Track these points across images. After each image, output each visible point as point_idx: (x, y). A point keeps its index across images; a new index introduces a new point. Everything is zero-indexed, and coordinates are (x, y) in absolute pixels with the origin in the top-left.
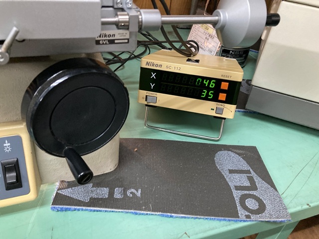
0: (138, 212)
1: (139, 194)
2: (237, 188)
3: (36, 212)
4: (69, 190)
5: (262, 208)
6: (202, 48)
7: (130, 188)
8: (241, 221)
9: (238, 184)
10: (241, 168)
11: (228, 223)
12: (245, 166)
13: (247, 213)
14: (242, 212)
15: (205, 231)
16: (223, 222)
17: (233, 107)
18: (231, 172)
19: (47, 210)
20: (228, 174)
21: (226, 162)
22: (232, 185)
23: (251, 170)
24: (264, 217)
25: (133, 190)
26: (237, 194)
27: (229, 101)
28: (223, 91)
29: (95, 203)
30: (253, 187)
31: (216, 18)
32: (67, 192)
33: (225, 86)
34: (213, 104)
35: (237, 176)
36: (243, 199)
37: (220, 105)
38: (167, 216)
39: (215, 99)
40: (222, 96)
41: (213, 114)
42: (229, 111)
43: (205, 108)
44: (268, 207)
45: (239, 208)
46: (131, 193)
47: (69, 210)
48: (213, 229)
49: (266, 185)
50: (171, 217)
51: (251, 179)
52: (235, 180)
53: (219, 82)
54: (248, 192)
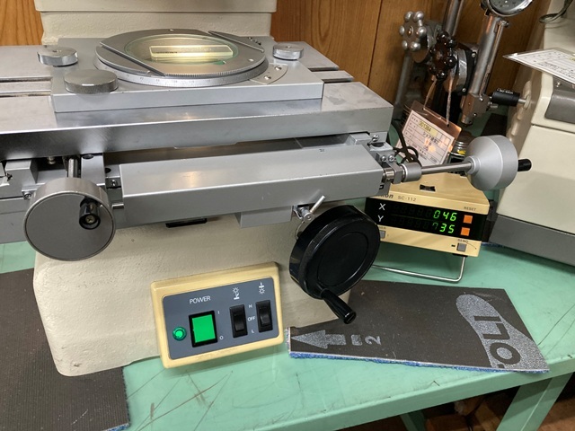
0: (382, 359)
1: (378, 341)
2: (486, 336)
3: (273, 360)
4: (303, 336)
5: (516, 358)
6: (422, 155)
7: (367, 336)
8: (493, 371)
9: (486, 333)
10: (488, 315)
11: (479, 373)
12: (494, 313)
13: (500, 363)
14: (494, 361)
15: (456, 380)
17: (478, 243)
18: (477, 318)
19: (286, 357)
20: (474, 320)
21: (470, 308)
22: (479, 333)
23: (501, 317)
24: (519, 367)
25: (371, 338)
26: (486, 343)
27: (472, 237)
28: (467, 225)
29: (332, 349)
30: (505, 335)
32: (301, 338)
33: (468, 219)
34: (455, 240)
35: (484, 323)
36: (494, 348)
37: (462, 241)
38: (413, 365)
39: (457, 234)
40: (465, 231)
41: (454, 251)
42: (473, 248)
43: (445, 244)
44: (523, 356)
45: (490, 357)
46: (370, 340)
47: (307, 357)
48: (463, 378)
49: (519, 334)
50: (417, 365)
51: (501, 327)
52: (482, 328)
53: (461, 215)
54: (499, 341)
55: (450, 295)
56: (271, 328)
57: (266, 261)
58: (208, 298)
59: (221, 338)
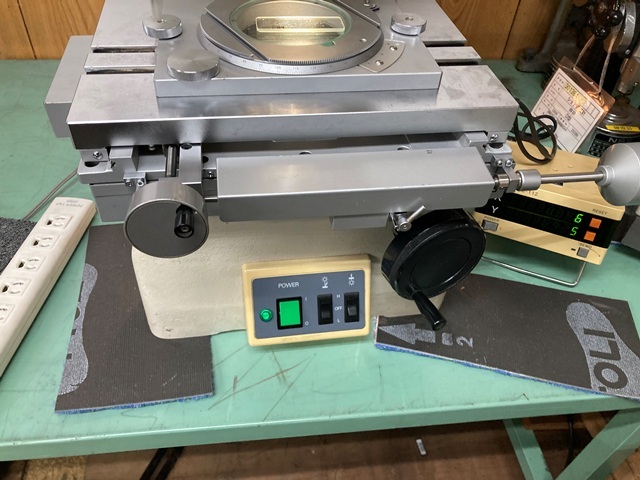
0: (471, 363)
1: (471, 343)
2: (593, 354)
3: (358, 347)
4: (391, 327)
5: (622, 382)
6: (561, 125)
7: (459, 336)
8: (592, 393)
9: (595, 349)
10: (601, 329)
11: (576, 392)
12: (608, 327)
13: (602, 385)
14: (594, 382)
15: (548, 396)
16: (569, 391)
17: (602, 251)
18: (587, 332)
19: (371, 346)
20: (582, 333)
21: (581, 318)
22: (586, 349)
23: (615, 334)
24: (624, 393)
25: (464, 339)
26: (591, 362)
27: (597, 242)
28: (593, 230)
29: (420, 346)
30: (615, 355)
31: (601, 175)
32: (389, 329)
33: (595, 223)
34: (576, 244)
35: (595, 338)
36: (598, 368)
37: (585, 246)
38: (504, 374)
39: (580, 237)
40: (590, 236)
41: (573, 255)
42: (596, 255)
43: (565, 246)
44: (630, 382)
45: (593, 378)
46: (462, 341)
47: (394, 350)
48: (557, 396)
50: (508, 374)
51: (613, 345)
52: (590, 344)
53: (588, 217)
54: (606, 361)
55: (562, 300)
56: (357, 320)
57: (359, 252)
58: (297, 284)
59: (306, 323)
